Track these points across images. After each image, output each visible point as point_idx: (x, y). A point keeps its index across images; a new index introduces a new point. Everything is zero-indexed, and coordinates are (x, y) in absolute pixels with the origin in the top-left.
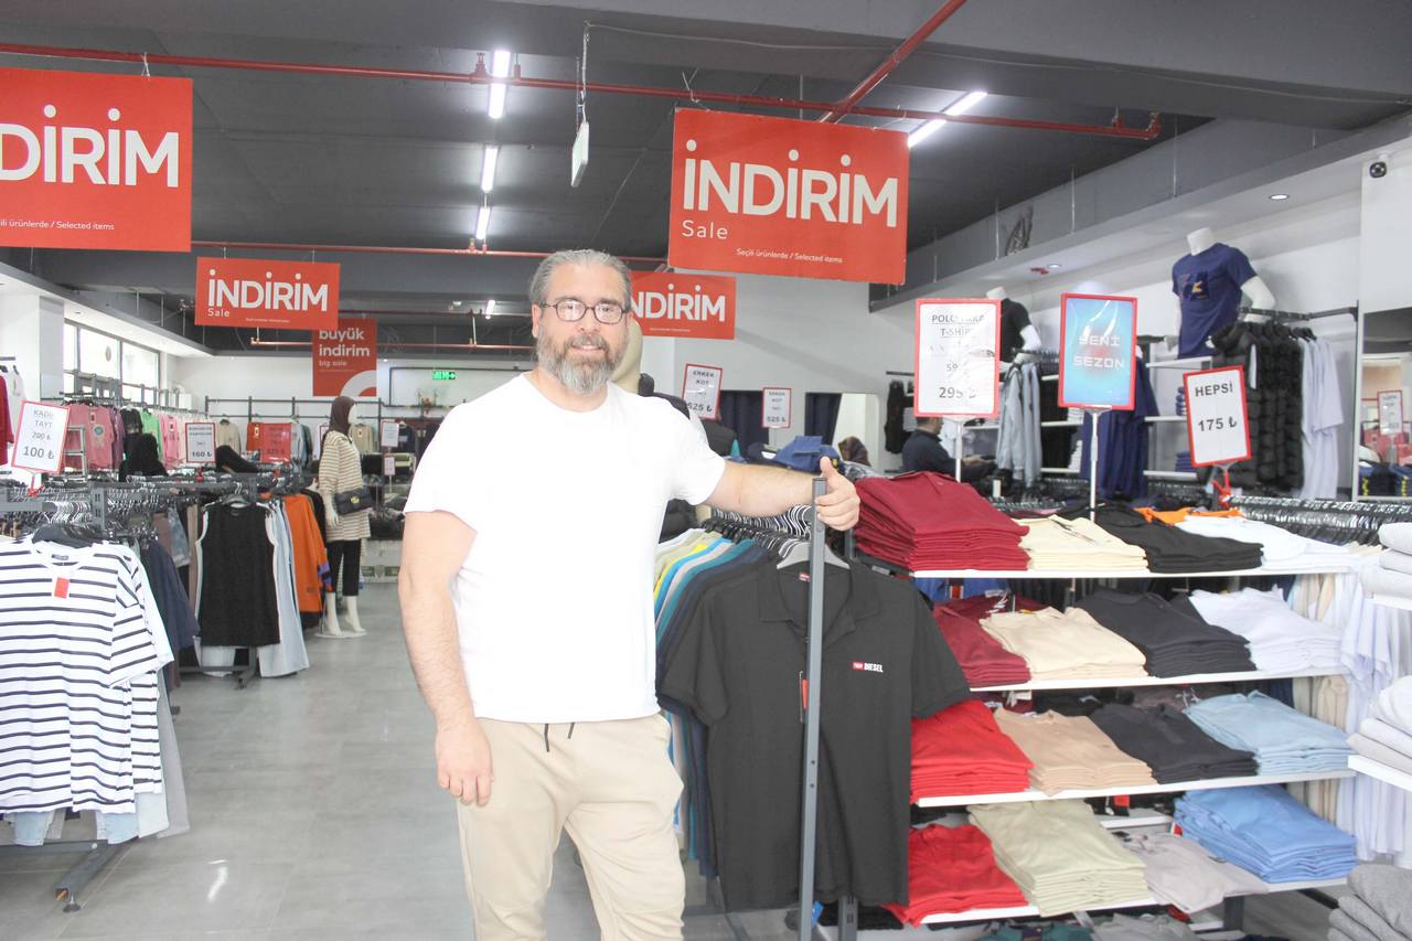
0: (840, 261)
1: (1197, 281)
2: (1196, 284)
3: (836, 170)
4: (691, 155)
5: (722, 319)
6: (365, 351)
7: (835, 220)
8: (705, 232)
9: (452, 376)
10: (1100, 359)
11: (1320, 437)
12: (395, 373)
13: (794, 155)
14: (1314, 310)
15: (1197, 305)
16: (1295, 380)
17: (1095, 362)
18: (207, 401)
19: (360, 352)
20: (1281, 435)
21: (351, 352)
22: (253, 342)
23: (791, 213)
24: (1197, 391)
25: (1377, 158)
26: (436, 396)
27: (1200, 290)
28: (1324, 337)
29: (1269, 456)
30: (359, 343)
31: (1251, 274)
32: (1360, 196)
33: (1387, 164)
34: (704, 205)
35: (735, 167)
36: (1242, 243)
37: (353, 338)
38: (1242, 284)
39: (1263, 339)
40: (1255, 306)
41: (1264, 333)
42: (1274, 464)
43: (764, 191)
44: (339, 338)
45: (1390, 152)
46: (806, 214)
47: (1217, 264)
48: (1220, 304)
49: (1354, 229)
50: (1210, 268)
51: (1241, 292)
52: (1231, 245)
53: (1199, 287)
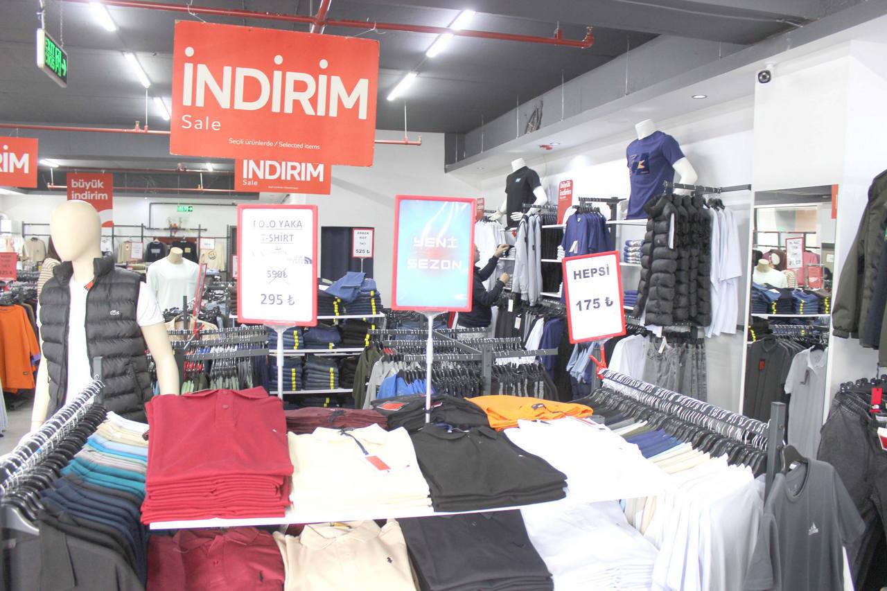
0: (318, 147)
1: (641, 160)
2: (641, 162)
3: (316, 73)
4: (189, 60)
5: (321, 179)
6: (104, 196)
7: (313, 114)
8: (201, 124)
9: (191, 209)
10: (437, 261)
11: (725, 286)
12: (153, 206)
13: (279, 60)
14: (724, 186)
15: (641, 178)
16: (706, 241)
17: (431, 264)
18: (24, 225)
19: (101, 196)
20: (694, 285)
21: (94, 197)
22: (49, 186)
23: (276, 108)
24: (575, 275)
25: (765, 67)
26: (181, 222)
27: (643, 167)
28: (729, 206)
29: (683, 301)
30: (100, 191)
31: (680, 155)
32: (753, 100)
33: (772, 73)
34: (200, 102)
35: (227, 70)
36: (676, 132)
37: (96, 187)
38: (673, 163)
39: (682, 209)
40: (682, 182)
41: (683, 205)
42: (688, 307)
43: (252, 90)
44: (85, 187)
45: (774, 62)
46: (289, 109)
47: (654, 148)
48: (658, 178)
49: (749, 125)
50: (650, 150)
51: (673, 170)
52: (667, 133)
53: (642, 164)
